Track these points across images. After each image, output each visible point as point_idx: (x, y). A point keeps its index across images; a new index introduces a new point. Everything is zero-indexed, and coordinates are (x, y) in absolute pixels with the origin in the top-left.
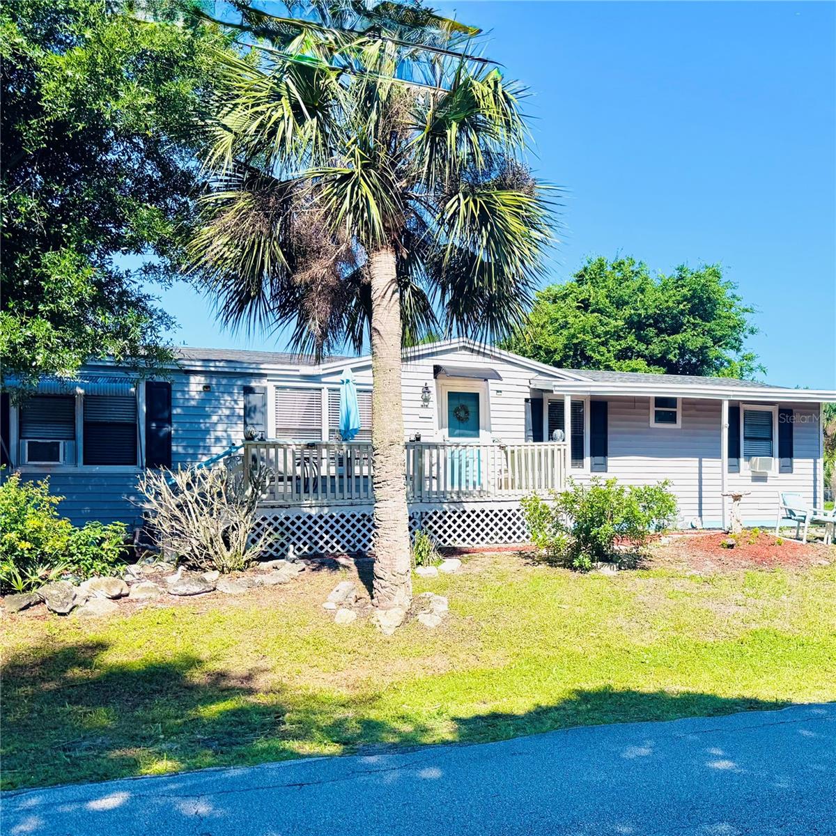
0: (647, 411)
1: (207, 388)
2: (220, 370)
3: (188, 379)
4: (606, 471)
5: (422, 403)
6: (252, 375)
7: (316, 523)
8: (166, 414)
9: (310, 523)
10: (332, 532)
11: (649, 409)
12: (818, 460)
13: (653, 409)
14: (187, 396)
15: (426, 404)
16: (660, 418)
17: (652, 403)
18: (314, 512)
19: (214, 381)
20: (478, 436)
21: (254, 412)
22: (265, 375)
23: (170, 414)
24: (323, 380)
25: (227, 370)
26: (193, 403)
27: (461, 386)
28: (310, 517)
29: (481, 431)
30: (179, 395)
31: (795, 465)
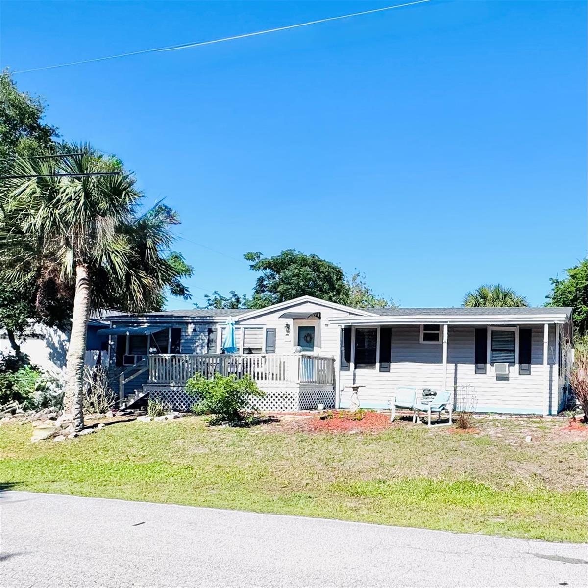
0: (418, 333)
1: (194, 330)
2: (198, 321)
3: (188, 326)
4: (389, 371)
5: (286, 333)
6: (212, 323)
7: (176, 394)
8: (178, 342)
9: (173, 394)
10: (182, 399)
11: (419, 332)
12: (554, 366)
13: (422, 332)
14: (187, 334)
15: (288, 333)
16: (427, 337)
17: (422, 329)
18: (175, 389)
19: (197, 326)
20: (313, 351)
21: (212, 342)
22: (217, 323)
23: (180, 343)
24: (241, 323)
25: (201, 321)
26: (189, 337)
27: (305, 323)
28: (174, 391)
29: (315, 348)
30: (183, 334)
31: (532, 369)
